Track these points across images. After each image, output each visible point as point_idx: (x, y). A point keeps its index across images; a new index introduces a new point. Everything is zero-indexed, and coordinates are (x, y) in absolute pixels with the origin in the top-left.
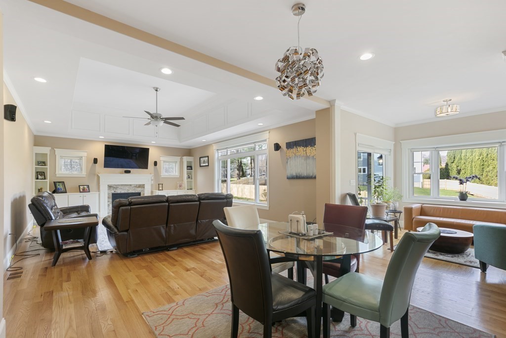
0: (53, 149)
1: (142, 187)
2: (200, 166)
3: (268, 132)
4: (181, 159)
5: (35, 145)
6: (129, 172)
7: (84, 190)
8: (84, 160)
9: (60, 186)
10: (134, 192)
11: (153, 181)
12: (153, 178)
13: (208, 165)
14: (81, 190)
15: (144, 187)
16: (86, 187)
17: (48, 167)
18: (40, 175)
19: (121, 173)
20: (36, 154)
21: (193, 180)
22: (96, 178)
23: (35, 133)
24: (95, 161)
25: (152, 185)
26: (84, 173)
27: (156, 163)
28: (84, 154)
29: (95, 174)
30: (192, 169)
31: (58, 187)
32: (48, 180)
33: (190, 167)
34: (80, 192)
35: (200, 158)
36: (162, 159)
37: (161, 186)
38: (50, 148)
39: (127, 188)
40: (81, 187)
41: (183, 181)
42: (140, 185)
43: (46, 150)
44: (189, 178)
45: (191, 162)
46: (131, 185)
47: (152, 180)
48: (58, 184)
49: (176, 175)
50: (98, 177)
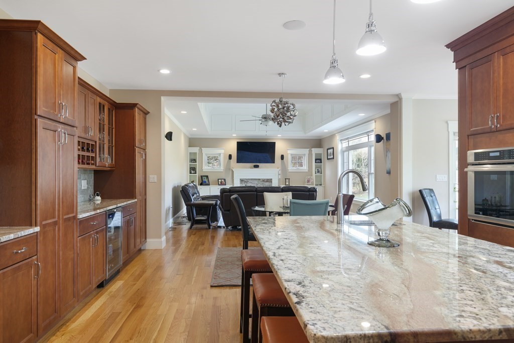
0: (201, 148)
1: (269, 182)
2: (328, 159)
3: (374, 121)
4: (310, 152)
5: (190, 146)
6: (256, 167)
7: (221, 183)
8: (222, 156)
9: (205, 179)
10: (262, 186)
11: (280, 176)
12: (280, 173)
13: (333, 158)
14: (220, 183)
15: (271, 182)
16: (223, 180)
17: (197, 163)
18: (193, 170)
19: (251, 168)
20: (190, 153)
21: (322, 175)
22: (231, 172)
23: (190, 137)
24: (230, 157)
25: (279, 179)
26: (222, 168)
27: (282, 157)
28: (222, 151)
29: (230, 169)
30: (321, 162)
31: (204, 180)
32: (197, 174)
33: (319, 160)
34: (219, 185)
35: (328, 149)
36: (290, 152)
37: (287, 180)
38: (199, 148)
39: (256, 182)
40: (220, 180)
41: (312, 175)
42: (268, 179)
43: (195, 150)
44: (319, 172)
45: (320, 154)
46: (259, 179)
47: (279, 174)
48: (203, 177)
49: (304, 169)
50: (233, 172)
